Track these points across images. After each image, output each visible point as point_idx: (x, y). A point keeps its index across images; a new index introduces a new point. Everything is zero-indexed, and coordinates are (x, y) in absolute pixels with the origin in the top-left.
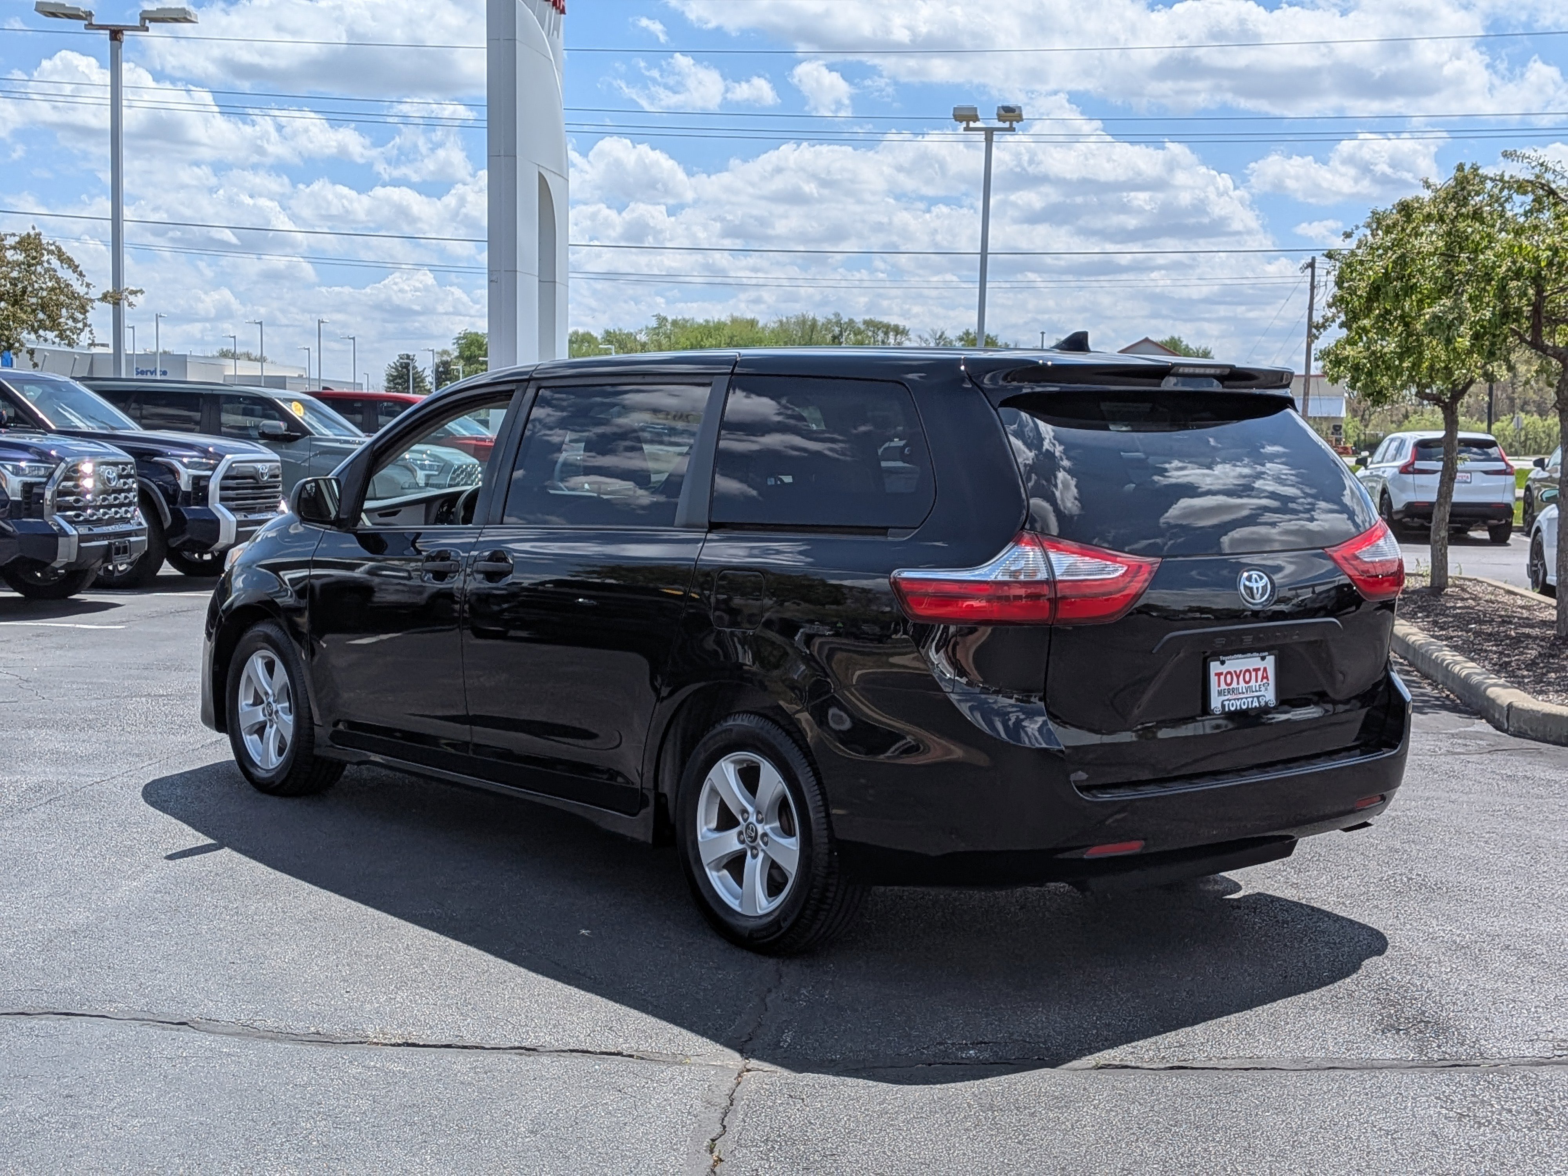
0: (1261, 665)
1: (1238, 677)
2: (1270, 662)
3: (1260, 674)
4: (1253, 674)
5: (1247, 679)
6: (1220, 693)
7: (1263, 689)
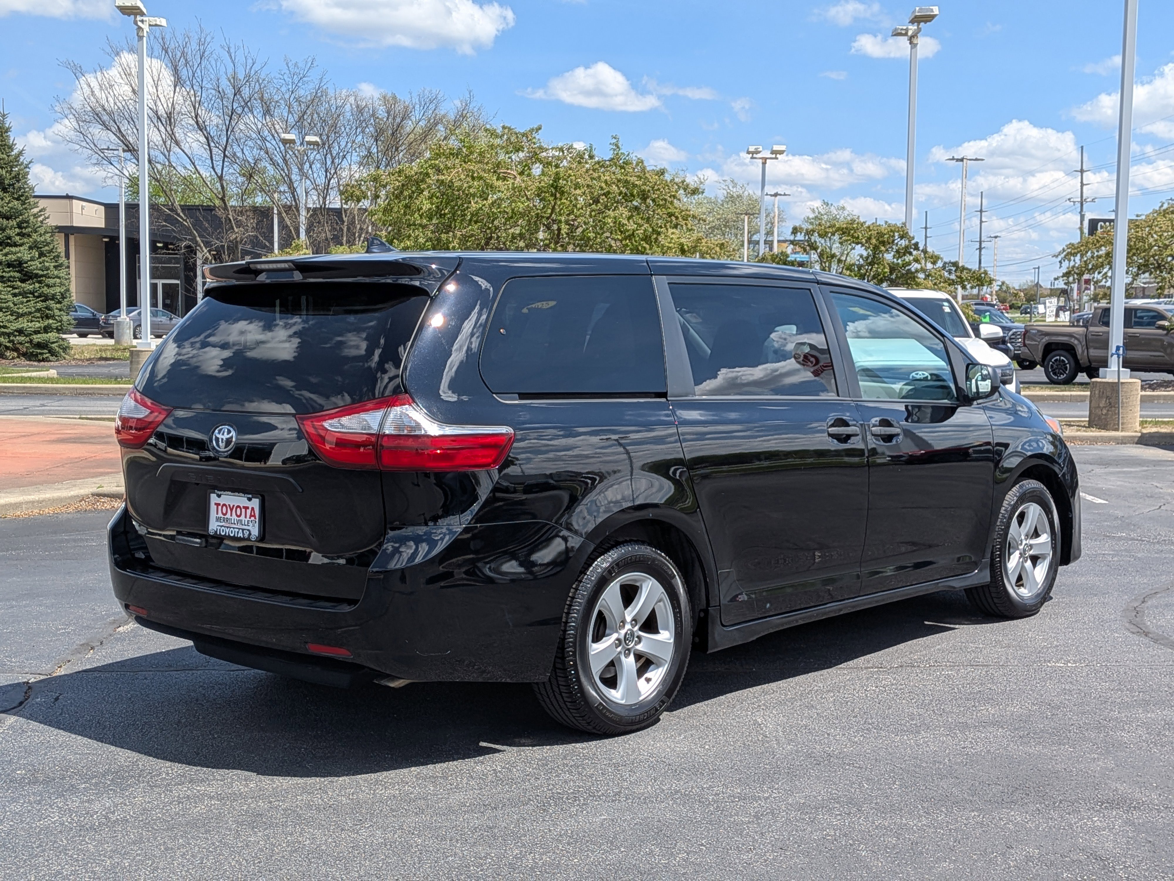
0: (250, 504)
1: (231, 510)
2: (255, 503)
3: (249, 511)
4: (243, 510)
5: (238, 513)
6: (218, 519)
7: (251, 524)
